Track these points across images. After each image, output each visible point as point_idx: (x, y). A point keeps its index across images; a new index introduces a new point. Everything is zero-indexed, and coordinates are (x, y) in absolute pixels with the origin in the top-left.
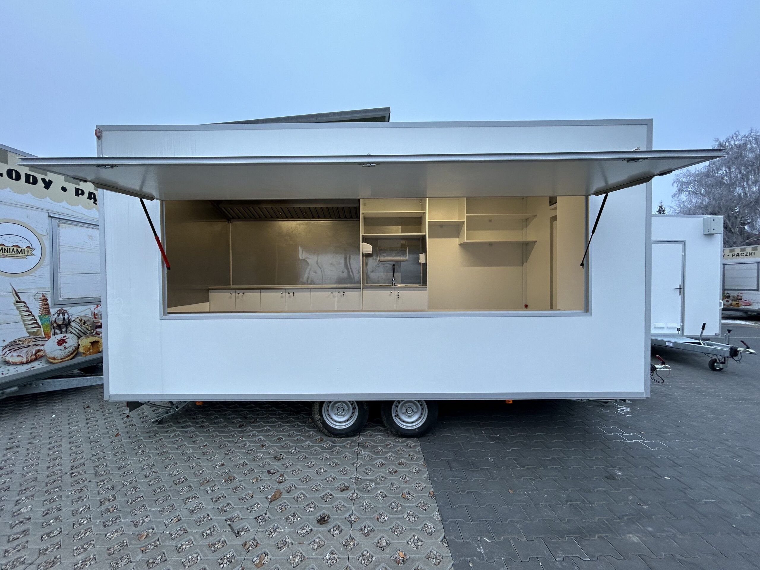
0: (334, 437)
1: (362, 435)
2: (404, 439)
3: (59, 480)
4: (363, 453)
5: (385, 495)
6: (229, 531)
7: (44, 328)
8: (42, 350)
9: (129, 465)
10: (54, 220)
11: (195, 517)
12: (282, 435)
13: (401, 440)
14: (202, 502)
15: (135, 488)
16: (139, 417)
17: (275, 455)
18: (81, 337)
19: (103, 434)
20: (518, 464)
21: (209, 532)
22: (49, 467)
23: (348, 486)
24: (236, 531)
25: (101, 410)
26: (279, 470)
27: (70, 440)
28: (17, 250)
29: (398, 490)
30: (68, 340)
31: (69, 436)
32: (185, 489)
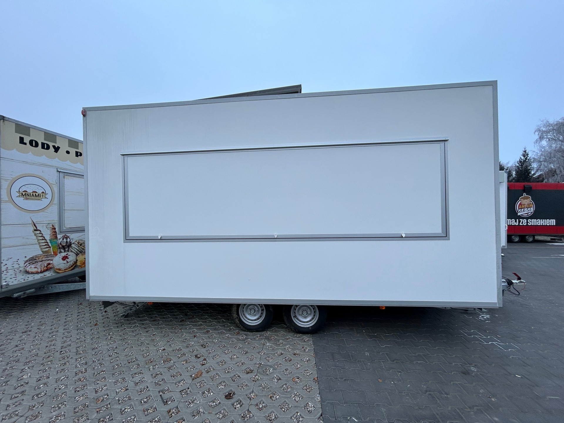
0: (247, 331)
1: (269, 331)
2: (301, 335)
3: (52, 356)
4: (268, 344)
5: (280, 379)
6: (160, 400)
7: (53, 248)
8: (51, 264)
9: (100, 347)
10: (61, 174)
11: (138, 388)
12: (210, 329)
13: (298, 335)
14: (145, 377)
15: (101, 364)
16: (113, 312)
17: (202, 344)
18: (79, 254)
19: (87, 324)
20: (389, 358)
21: (145, 400)
22: (47, 347)
23: (253, 369)
24: (165, 401)
25: (89, 307)
26: (204, 355)
27: (65, 327)
28: (35, 194)
29: (290, 375)
30: (69, 256)
31: (65, 324)
32: (134, 367)
